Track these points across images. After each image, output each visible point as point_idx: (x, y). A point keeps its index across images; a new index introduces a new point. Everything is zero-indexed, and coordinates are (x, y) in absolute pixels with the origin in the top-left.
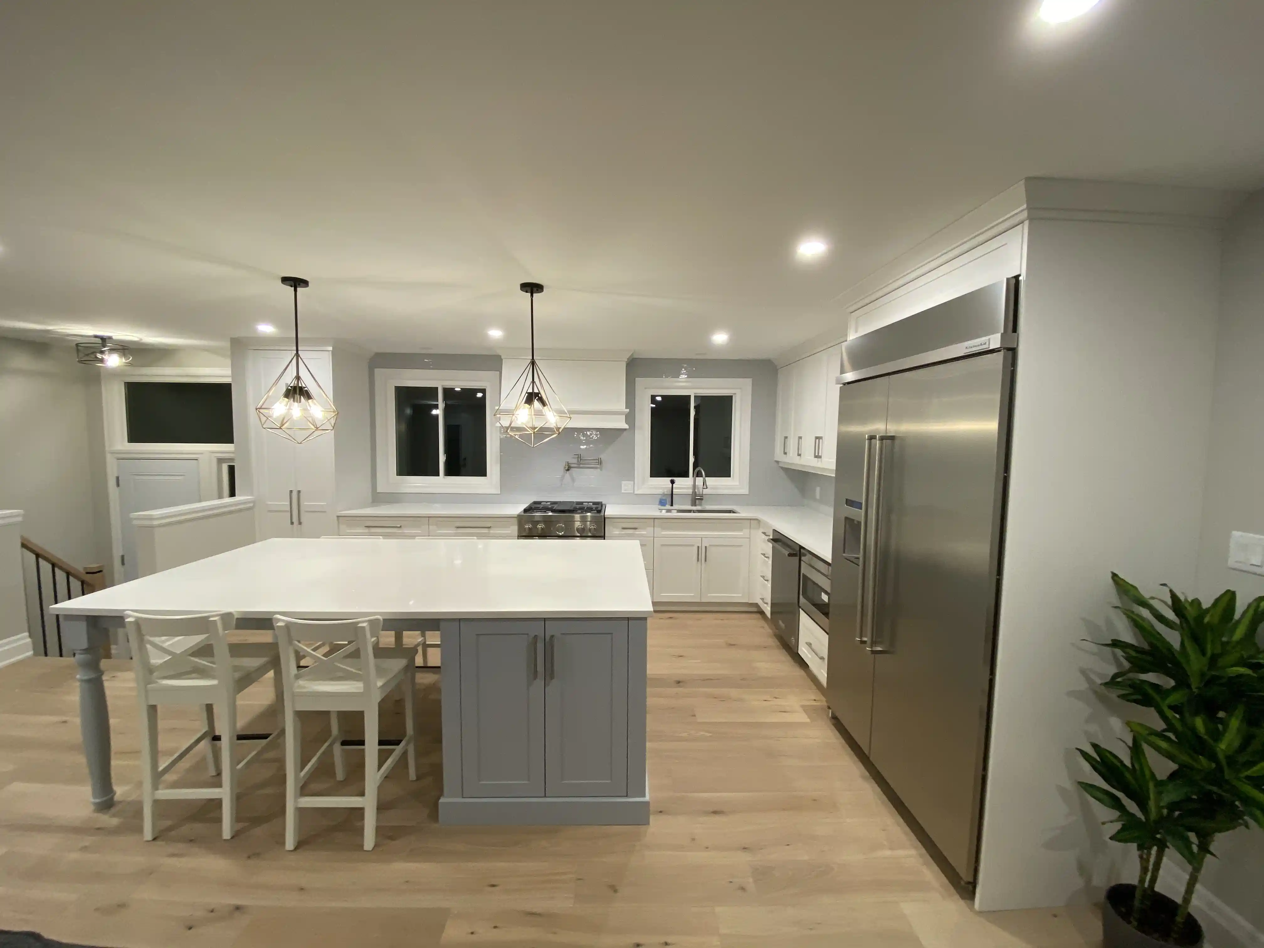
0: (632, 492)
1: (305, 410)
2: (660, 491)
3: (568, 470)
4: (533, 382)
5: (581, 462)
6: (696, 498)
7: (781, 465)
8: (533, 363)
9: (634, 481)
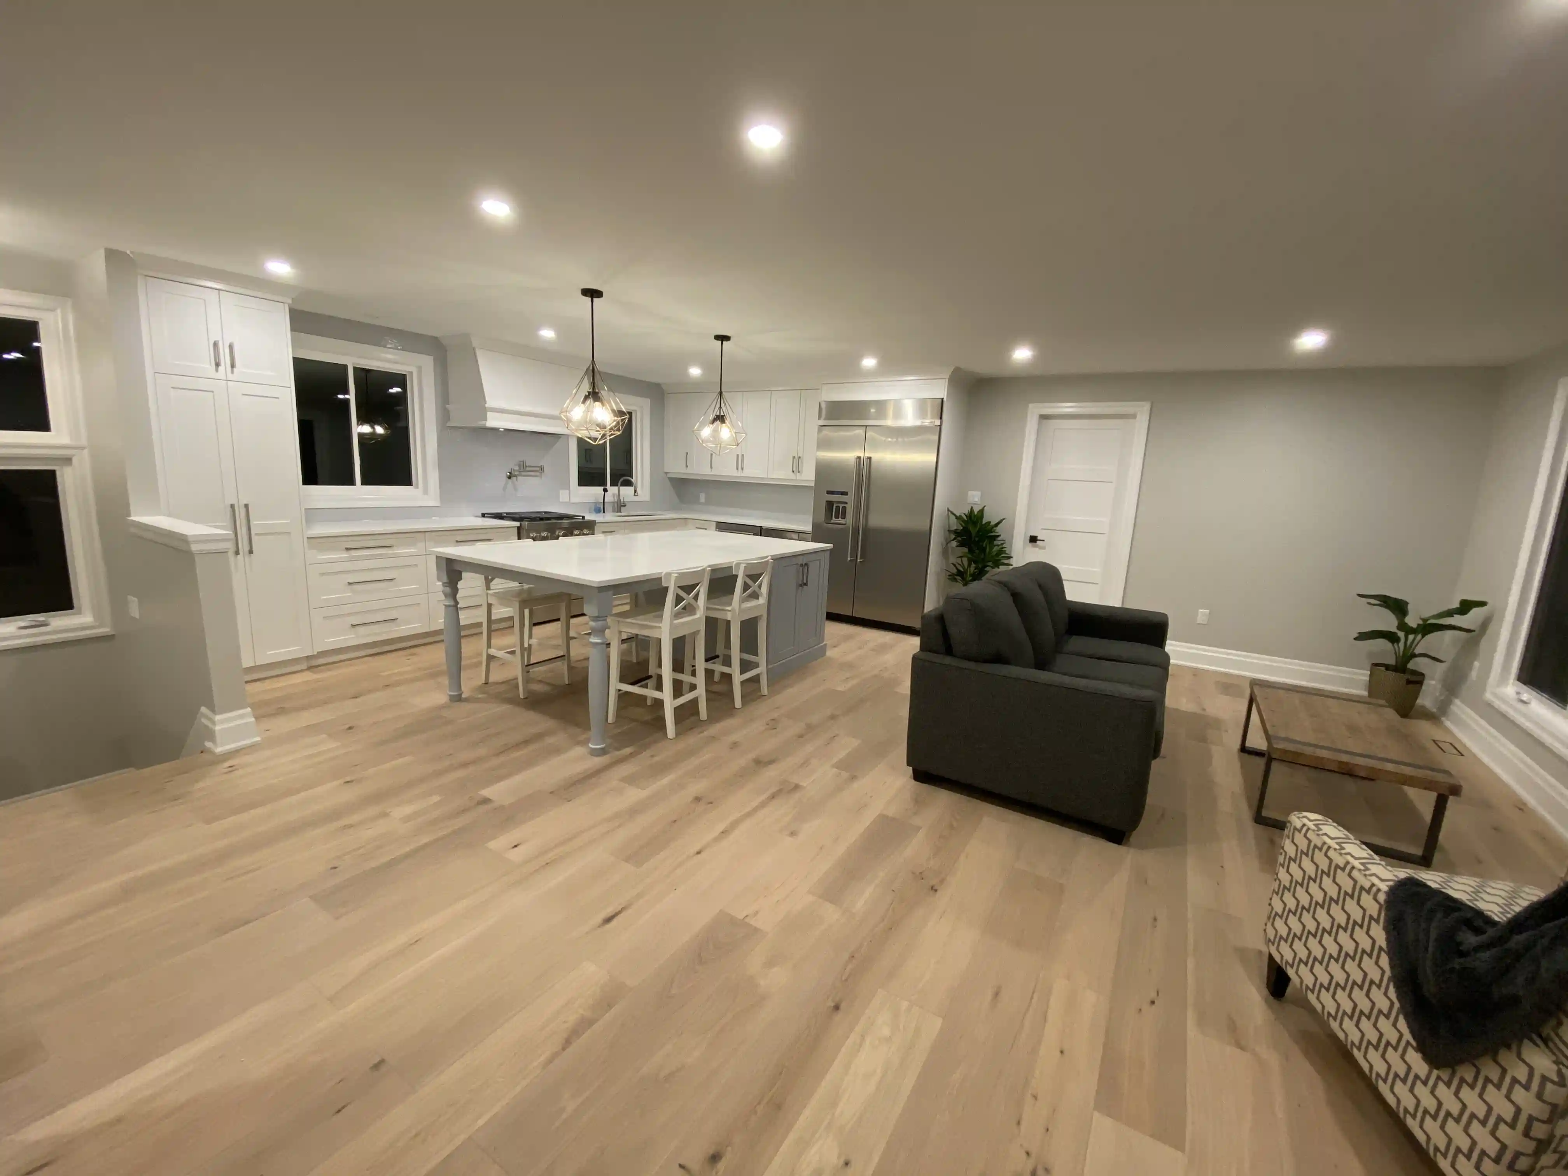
0: (568, 501)
1: (588, 410)
2: (592, 500)
3: (509, 478)
4: (720, 407)
5: (524, 469)
6: (619, 506)
7: (669, 475)
8: (721, 393)
9: (569, 490)
